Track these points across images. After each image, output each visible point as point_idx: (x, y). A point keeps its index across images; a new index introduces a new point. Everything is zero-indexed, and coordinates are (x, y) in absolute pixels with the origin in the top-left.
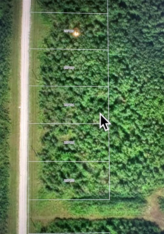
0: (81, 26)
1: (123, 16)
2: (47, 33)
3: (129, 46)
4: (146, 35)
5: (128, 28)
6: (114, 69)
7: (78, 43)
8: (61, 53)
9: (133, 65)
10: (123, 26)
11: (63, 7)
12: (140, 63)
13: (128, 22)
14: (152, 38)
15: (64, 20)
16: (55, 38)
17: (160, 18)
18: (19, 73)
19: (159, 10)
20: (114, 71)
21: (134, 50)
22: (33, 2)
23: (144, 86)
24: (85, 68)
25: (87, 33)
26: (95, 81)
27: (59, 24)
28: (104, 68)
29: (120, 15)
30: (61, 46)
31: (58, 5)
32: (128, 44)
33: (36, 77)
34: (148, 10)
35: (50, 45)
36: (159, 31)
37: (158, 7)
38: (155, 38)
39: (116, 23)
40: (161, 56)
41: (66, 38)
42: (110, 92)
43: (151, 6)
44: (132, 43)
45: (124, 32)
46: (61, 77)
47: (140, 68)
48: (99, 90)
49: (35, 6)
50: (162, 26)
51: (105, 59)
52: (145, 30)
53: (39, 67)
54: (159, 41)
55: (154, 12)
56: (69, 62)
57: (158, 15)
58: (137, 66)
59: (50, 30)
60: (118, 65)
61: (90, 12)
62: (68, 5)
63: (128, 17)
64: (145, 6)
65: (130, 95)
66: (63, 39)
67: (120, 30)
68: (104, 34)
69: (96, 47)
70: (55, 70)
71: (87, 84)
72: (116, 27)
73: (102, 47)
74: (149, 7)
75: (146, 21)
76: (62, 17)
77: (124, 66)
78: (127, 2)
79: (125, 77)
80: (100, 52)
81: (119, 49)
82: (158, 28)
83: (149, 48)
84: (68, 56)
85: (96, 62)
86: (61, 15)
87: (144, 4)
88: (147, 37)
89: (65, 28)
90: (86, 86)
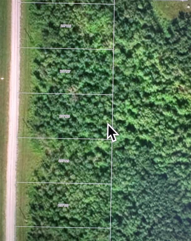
0: (79, 154)
1: (131, 142)
2: (38, 163)
3: (137, 179)
4: (158, 166)
5: (137, 158)
6: (118, 207)
7: (74, 176)
8: (54, 188)
9: (141, 203)
10: (130, 155)
11: (58, 131)
12: (150, 200)
13: (137, 150)
14: (165, 169)
15: (58, 147)
16: (47, 169)
17: (176, 145)
18: (4, 212)
19: (175, 134)
20: (117, 209)
21: (142, 184)
22: (20, 125)
23: (154, 228)
24: (83, 206)
25: (86, 164)
26: (94, 222)
27: (52, 153)
28: (106, 206)
29: (127, 140)
30: (54, 179)
31: (51, 128)
32: (136, 177)
33: (24, 216)
34: (163, 135)
35: (41, 178)
36: (174, 160)
37: (175, 130)
38: (169, 170)
39: (121, 151)
40: (176, 192)
41: (60, 169)
42: (112, 235)
43: (167, 129)
44: (141, 175)
45: (132, 162)
46: (54, 216)
47: (150, 206)
48: (98, 233)
49: (23, 130)
50: (179, 155)
51: (107, 195)
52: (157, 160)
53: (28, 204)
54: (175, 173)
55: (170, 136)
56: (63, 198)
57: (174, 140)
58: (146, 203)
59: (42, 160)
60: (123, 202)
61: (91, 137)
62: (63, 129)
63: (137, 144)
64: (158, 129)
65: (137, 238)
66: (57, 170)
67: (126, 159)
68: (106, 165)
69: (97, 181)
70: (47, 207)
71: (84, 224)
72: (122, 157)
73: (104, 181)
74: (164, 131)
75: (159, 148)
76: (56, 143)
77: (131, 204)
78: (136, 125)
79: (131, 216)
80: (101, 186)
81: (125, 183)
82: (173, 157)
83: (161, 181)
84: (63, 191)
85: (96, 199)
86: (55, 141)
87: (157, 127)
88: (160, 167)
89: (59, 157)
90: (83, 227)
